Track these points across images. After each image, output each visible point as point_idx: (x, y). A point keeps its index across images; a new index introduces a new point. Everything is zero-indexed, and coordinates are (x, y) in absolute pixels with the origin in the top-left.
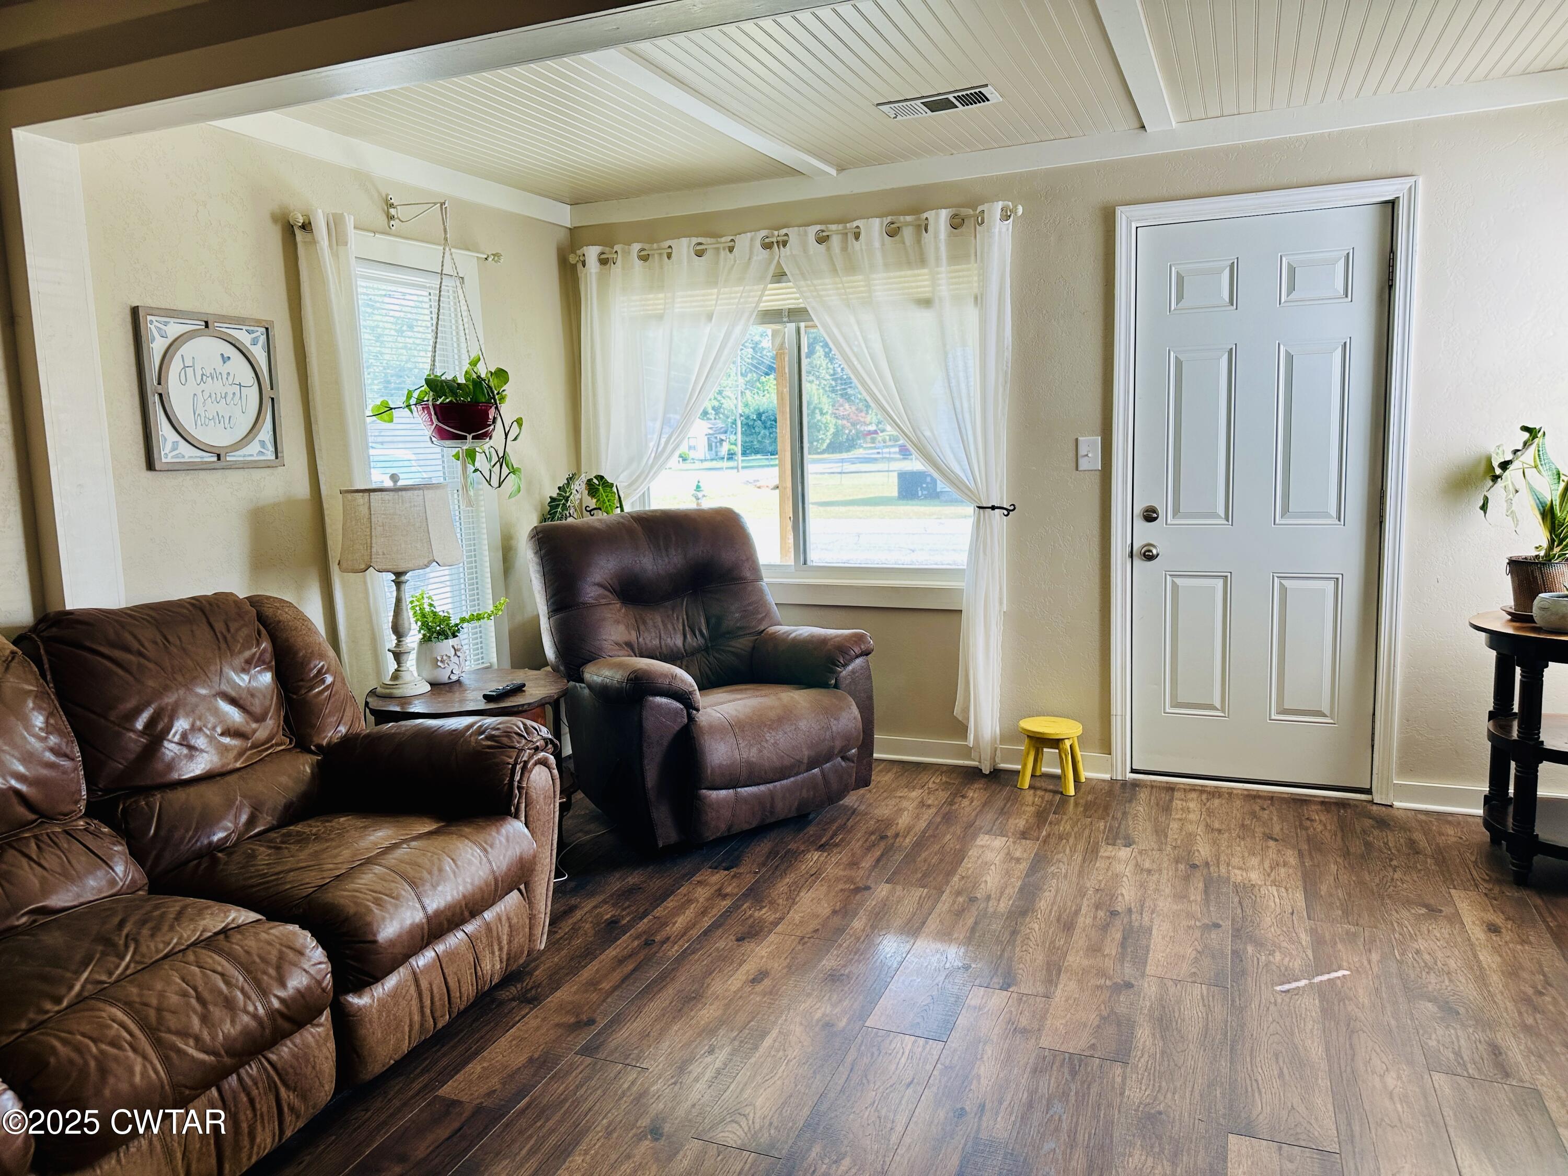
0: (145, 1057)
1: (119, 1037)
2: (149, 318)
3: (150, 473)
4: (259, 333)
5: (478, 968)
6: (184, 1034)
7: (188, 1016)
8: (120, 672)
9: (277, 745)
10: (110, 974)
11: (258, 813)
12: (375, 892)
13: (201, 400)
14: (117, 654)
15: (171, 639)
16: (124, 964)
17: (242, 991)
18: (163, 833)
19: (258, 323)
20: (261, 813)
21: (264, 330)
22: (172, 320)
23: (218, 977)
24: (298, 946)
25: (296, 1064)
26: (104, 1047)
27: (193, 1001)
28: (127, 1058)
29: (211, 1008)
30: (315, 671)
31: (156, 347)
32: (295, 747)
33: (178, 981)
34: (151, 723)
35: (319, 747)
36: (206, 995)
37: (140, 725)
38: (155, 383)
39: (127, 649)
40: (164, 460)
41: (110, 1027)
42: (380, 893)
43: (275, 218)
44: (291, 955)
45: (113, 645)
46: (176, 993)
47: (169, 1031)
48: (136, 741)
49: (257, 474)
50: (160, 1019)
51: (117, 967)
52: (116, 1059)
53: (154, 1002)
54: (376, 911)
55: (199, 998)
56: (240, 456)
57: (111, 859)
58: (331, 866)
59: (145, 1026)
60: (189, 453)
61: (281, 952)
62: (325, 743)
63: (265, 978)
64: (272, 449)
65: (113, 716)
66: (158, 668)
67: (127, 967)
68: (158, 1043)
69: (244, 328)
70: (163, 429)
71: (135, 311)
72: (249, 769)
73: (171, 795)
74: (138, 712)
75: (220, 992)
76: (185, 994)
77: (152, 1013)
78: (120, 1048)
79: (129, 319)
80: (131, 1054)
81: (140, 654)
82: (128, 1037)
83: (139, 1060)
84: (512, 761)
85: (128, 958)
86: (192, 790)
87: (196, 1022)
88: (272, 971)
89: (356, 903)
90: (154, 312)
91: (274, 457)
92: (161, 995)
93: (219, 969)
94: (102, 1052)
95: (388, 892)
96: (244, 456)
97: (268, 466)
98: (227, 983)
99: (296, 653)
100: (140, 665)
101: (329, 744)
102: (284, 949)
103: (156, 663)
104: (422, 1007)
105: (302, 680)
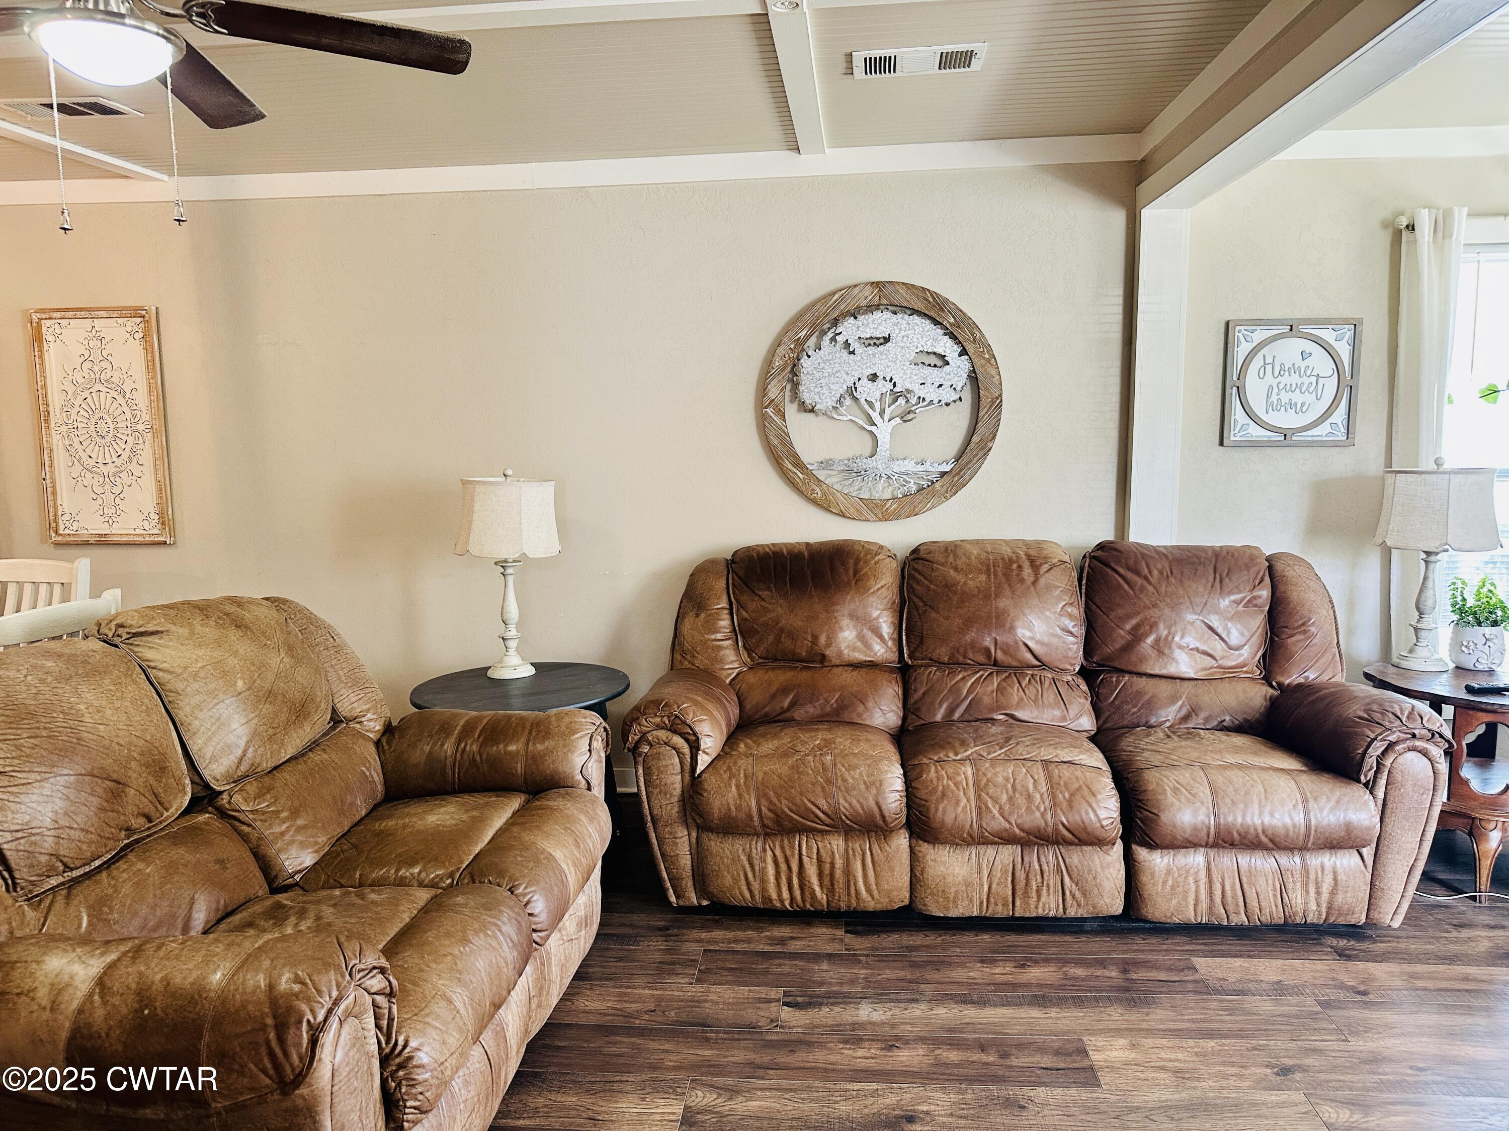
0: (968, 801)
1: (961, 782)
2: (1238, 329)
3: (1221, 448)
4: (1346, 330)
5: (1285, 895)
6: (995, 801)
7: (1002, 792)
8: (1126, 587)
9: (1246, 672)
10: (989, 754)
11: (1193, 714)
12: (1178, 783)
13: (1275, 390)
14: (1129, 575)
15: (1175, 571)
16: (999, 752)
17: (1041, 795)
18: (1117, 703)
19: (1346, 321)
20: (1197, 715)
21: (1353, 327)
22: (1258, 328)
23: (1032, 781)
24: (1094, 789)
25: (1080, 867)
26: (950, 783)
27: (1009, 786)
28: (958, 795)
29: (1017, 795)
30: (1300, 622)
31: (1241, 350)
32: (1262, 679)
33: (1010, 771)
34: (1136, 628)
35: (1280, 685)
36: (1018, 787)
37: (1128, 627)
38: (1235, 379)
39: (1138, 573)
40: (1232, 438)
41: (959, 775)
42: (1182, 786)
43: (1385, 225)
44: (1085, 791)
45: (1129, 569)
46: (1003, 777)
47: (987, 794)
48: (1123, 637)
49: (1324, 452)
50: (986, 785)
51: (995, 752)
52: (953, 792)
53: (989, 775)
54: (1169, 795)
55: (1013, 786)
56: (1309, 436)
57: (1071, 703)
58: (1175, 758)
59: (977, 784)
60: (1257, 432)
61: (1080, 787)
62: (1287, 682)
63: (1060, 796)
64: (1343, 430)
65: (1112, 615)
66: (1154, 591)
67: (999, 755)
68: (978, 797)
69: (1330, 327)
70: (1237, 414)
71: (1227, 324)
72: (1206, 682)
73: (1135, 679)
74: (1129, 617)
75: (1027, 790)
76: (1007, 780)
77: (984, 780)
78: (958, 789)
79: (1223, 330)
80: (962, 794)
81: (1146, 578)
82: (965, 785)
83: (965, 800)
84: (1372, 736)
85: (1003, 751)
86: (1153, 681)
87: (1004, 797)
88: (1067, 795)
89: (1158, 784)
90: (1242, 323)
91: (1345, 438)
92: (996, 774)
93: (1036, 777)
94: (948, 785)
95: (1189, 788)
96: (1313, 436)
97: (1336, 444)
98: (1035, 786)
99: (1289, 603)
100: (1142, 586)
101: (1289, 685)
102: (1084, 787)
103: (1154, 587)
104: (1211, 894)
105: (1287, 627)
